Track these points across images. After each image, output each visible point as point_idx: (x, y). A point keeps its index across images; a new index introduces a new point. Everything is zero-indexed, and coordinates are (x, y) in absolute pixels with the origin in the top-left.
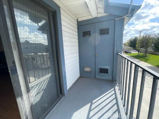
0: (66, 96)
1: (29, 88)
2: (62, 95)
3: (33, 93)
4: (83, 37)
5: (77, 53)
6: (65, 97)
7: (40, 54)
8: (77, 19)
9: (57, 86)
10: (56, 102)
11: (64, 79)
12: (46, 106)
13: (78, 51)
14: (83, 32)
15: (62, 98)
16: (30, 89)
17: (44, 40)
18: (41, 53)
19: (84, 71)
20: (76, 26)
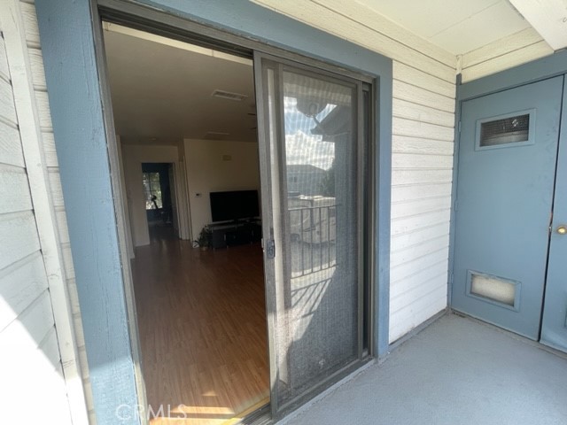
0: (380, 362)
1: (291, 292)
2: (369, 353)
3: (297, 312)
4: (482, 145)
5: (442, 210)
6: (377, 362)
7: (306, 198)
8: (459, 77)
9: (355, 315)
10: (349, 366)
11: (381, 299)
12: (321, 363)
13: (448, 202)
14: (483, 125)
15: (366, 362)
16: (293, 293)
17: (320, 154)
18: (309, 195)
19: (471, 293)
20: (451, 106)
